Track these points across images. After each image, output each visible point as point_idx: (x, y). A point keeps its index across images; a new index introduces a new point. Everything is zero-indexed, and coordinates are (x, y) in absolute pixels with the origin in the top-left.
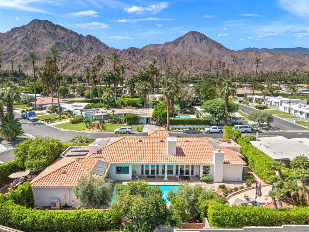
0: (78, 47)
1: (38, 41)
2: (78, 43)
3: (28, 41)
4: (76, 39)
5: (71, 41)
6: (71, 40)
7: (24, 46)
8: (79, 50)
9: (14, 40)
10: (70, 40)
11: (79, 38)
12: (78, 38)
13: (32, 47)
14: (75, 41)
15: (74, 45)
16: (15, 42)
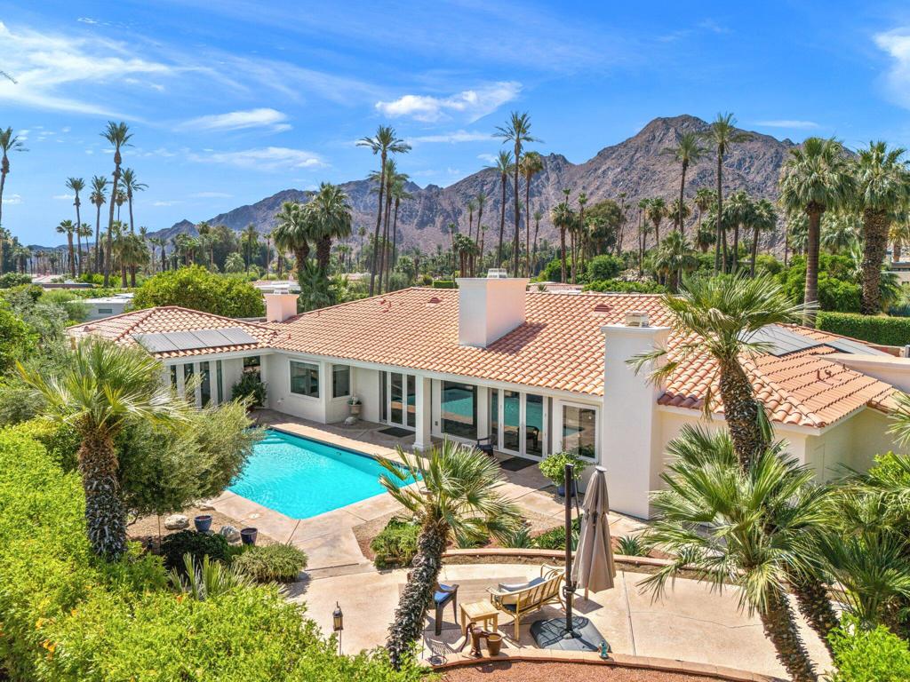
0: (767, 178)
1: (654, 173)
2: (771, 166)
3: (629, 177)
4: (765, 154)
5: (747, 164)
6: (748, 160)
7: (618, 190)
8: (770, 186)
9: (600, 180)
10: (745, 161)
11: (777, 152)
12: (773, 150)
13: (636, 191)
14: (762, 162)
15: (758, 173)
16: (602, 183)
